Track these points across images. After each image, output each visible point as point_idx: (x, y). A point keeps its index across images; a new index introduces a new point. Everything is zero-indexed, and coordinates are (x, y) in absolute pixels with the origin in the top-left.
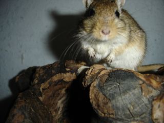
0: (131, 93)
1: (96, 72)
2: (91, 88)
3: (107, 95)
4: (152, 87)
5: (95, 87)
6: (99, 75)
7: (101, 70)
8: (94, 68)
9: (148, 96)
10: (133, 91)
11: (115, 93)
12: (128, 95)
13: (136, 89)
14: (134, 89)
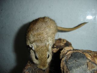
0: (81, 68)
1: (65, 52)
2: (62, 61)
3: (68, 67)
4: (95, 64)
5: (63, 61)
6: (66, 55)
7: (68, 51)
8: (65, 49)
9: (91, 70)
10: (82, 66)
11: (72, 66)
12: (79, 69)
13: (84, 65)
14: (83, 65)
